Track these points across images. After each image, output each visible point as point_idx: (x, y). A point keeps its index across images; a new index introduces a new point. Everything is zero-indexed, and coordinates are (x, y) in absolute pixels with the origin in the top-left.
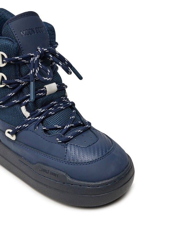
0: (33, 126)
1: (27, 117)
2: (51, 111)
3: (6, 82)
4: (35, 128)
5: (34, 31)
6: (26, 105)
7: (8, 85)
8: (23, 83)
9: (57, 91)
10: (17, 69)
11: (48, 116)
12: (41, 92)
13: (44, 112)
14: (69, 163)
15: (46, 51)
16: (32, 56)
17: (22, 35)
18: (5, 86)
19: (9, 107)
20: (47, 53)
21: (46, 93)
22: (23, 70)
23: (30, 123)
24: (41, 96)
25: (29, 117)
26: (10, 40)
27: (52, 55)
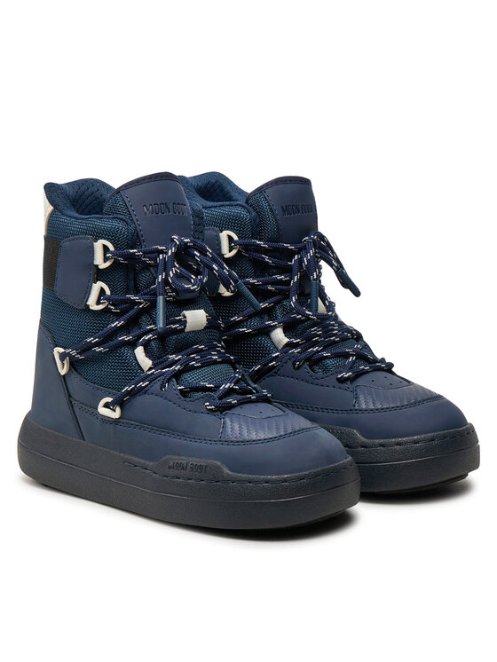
0: (157, 385)
1: (146, 369)
2: (194, 359)
3: (108, 299)
4: (163, 386)
5: (168, 209)
6: (146, 346)
7: (112, 305)
8: (141, 303)
9: (206, 328)
10: (132, 276)
11: (188, 369)
12: (175, 322)
13: (179, 360)
14: (229, 442)
15: (188, 242)
16: (162, 250)
17: (145, 213)
18: (107, 307)
19: (111, 351)
20: (190, 247)
21: (185, 327)
22: (144, 278)
23: (151, 378)
24: (176, 331)
25: (150, 369)
26: (121, 219)
27: (199, 252)
